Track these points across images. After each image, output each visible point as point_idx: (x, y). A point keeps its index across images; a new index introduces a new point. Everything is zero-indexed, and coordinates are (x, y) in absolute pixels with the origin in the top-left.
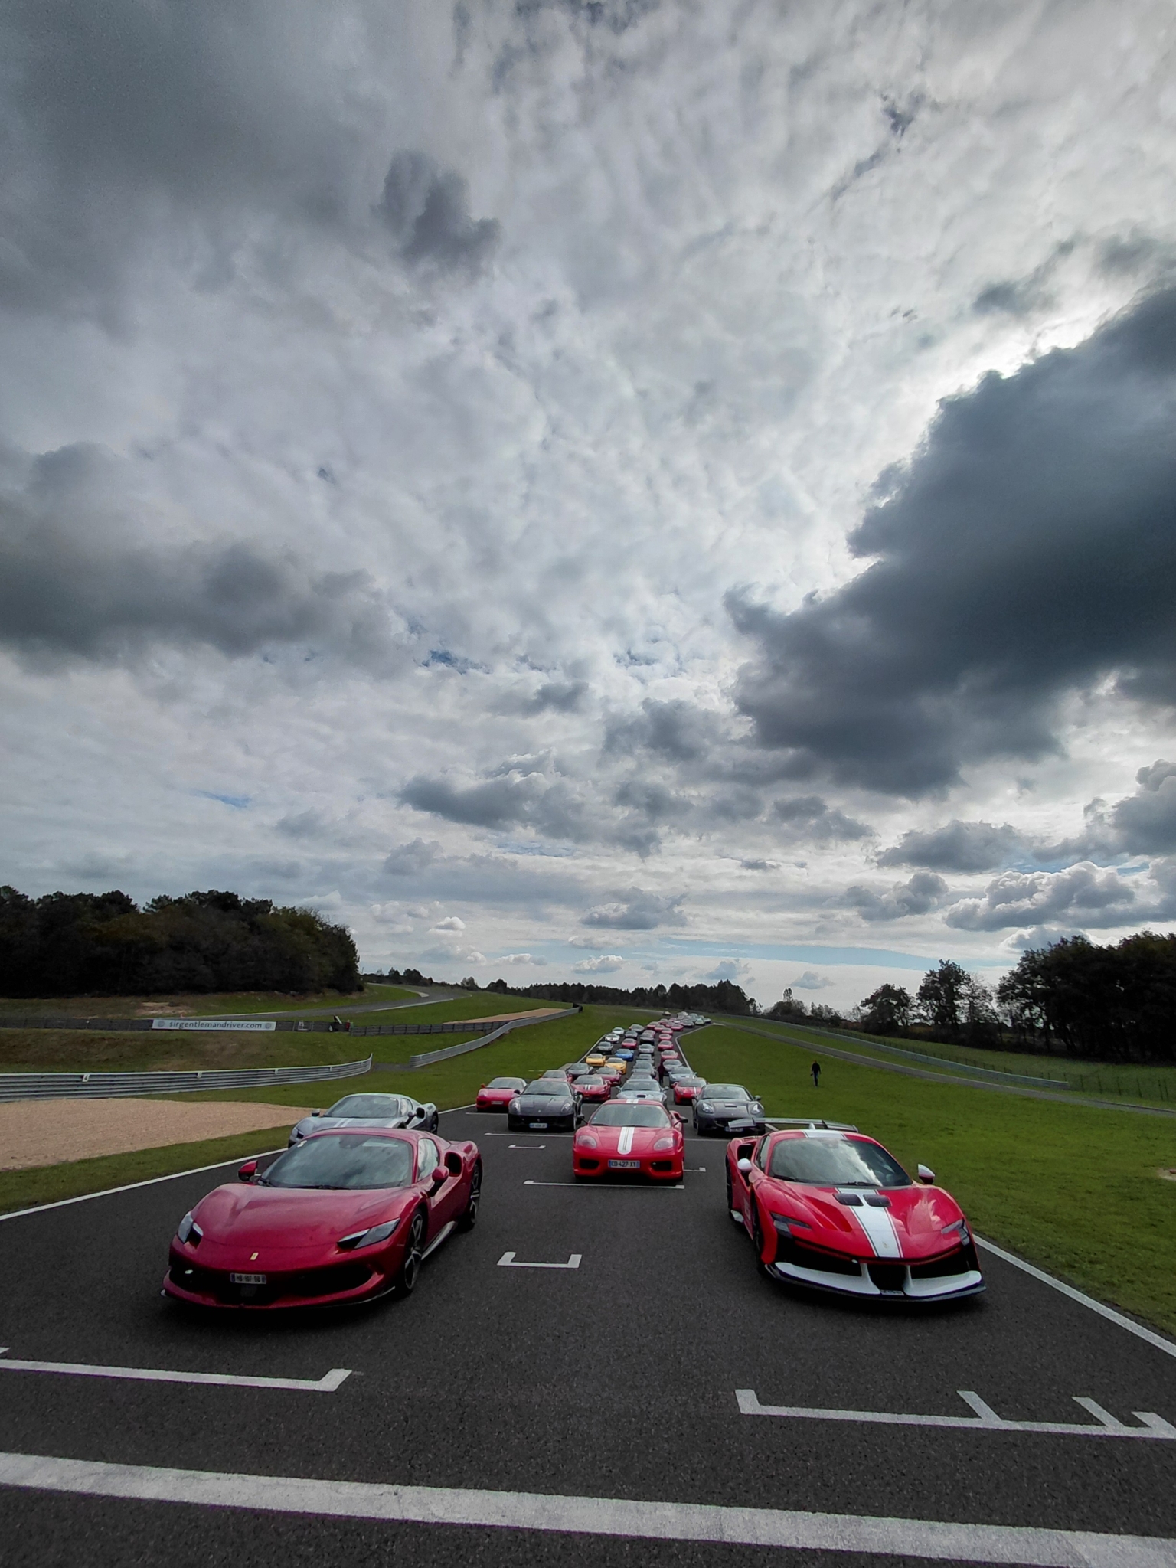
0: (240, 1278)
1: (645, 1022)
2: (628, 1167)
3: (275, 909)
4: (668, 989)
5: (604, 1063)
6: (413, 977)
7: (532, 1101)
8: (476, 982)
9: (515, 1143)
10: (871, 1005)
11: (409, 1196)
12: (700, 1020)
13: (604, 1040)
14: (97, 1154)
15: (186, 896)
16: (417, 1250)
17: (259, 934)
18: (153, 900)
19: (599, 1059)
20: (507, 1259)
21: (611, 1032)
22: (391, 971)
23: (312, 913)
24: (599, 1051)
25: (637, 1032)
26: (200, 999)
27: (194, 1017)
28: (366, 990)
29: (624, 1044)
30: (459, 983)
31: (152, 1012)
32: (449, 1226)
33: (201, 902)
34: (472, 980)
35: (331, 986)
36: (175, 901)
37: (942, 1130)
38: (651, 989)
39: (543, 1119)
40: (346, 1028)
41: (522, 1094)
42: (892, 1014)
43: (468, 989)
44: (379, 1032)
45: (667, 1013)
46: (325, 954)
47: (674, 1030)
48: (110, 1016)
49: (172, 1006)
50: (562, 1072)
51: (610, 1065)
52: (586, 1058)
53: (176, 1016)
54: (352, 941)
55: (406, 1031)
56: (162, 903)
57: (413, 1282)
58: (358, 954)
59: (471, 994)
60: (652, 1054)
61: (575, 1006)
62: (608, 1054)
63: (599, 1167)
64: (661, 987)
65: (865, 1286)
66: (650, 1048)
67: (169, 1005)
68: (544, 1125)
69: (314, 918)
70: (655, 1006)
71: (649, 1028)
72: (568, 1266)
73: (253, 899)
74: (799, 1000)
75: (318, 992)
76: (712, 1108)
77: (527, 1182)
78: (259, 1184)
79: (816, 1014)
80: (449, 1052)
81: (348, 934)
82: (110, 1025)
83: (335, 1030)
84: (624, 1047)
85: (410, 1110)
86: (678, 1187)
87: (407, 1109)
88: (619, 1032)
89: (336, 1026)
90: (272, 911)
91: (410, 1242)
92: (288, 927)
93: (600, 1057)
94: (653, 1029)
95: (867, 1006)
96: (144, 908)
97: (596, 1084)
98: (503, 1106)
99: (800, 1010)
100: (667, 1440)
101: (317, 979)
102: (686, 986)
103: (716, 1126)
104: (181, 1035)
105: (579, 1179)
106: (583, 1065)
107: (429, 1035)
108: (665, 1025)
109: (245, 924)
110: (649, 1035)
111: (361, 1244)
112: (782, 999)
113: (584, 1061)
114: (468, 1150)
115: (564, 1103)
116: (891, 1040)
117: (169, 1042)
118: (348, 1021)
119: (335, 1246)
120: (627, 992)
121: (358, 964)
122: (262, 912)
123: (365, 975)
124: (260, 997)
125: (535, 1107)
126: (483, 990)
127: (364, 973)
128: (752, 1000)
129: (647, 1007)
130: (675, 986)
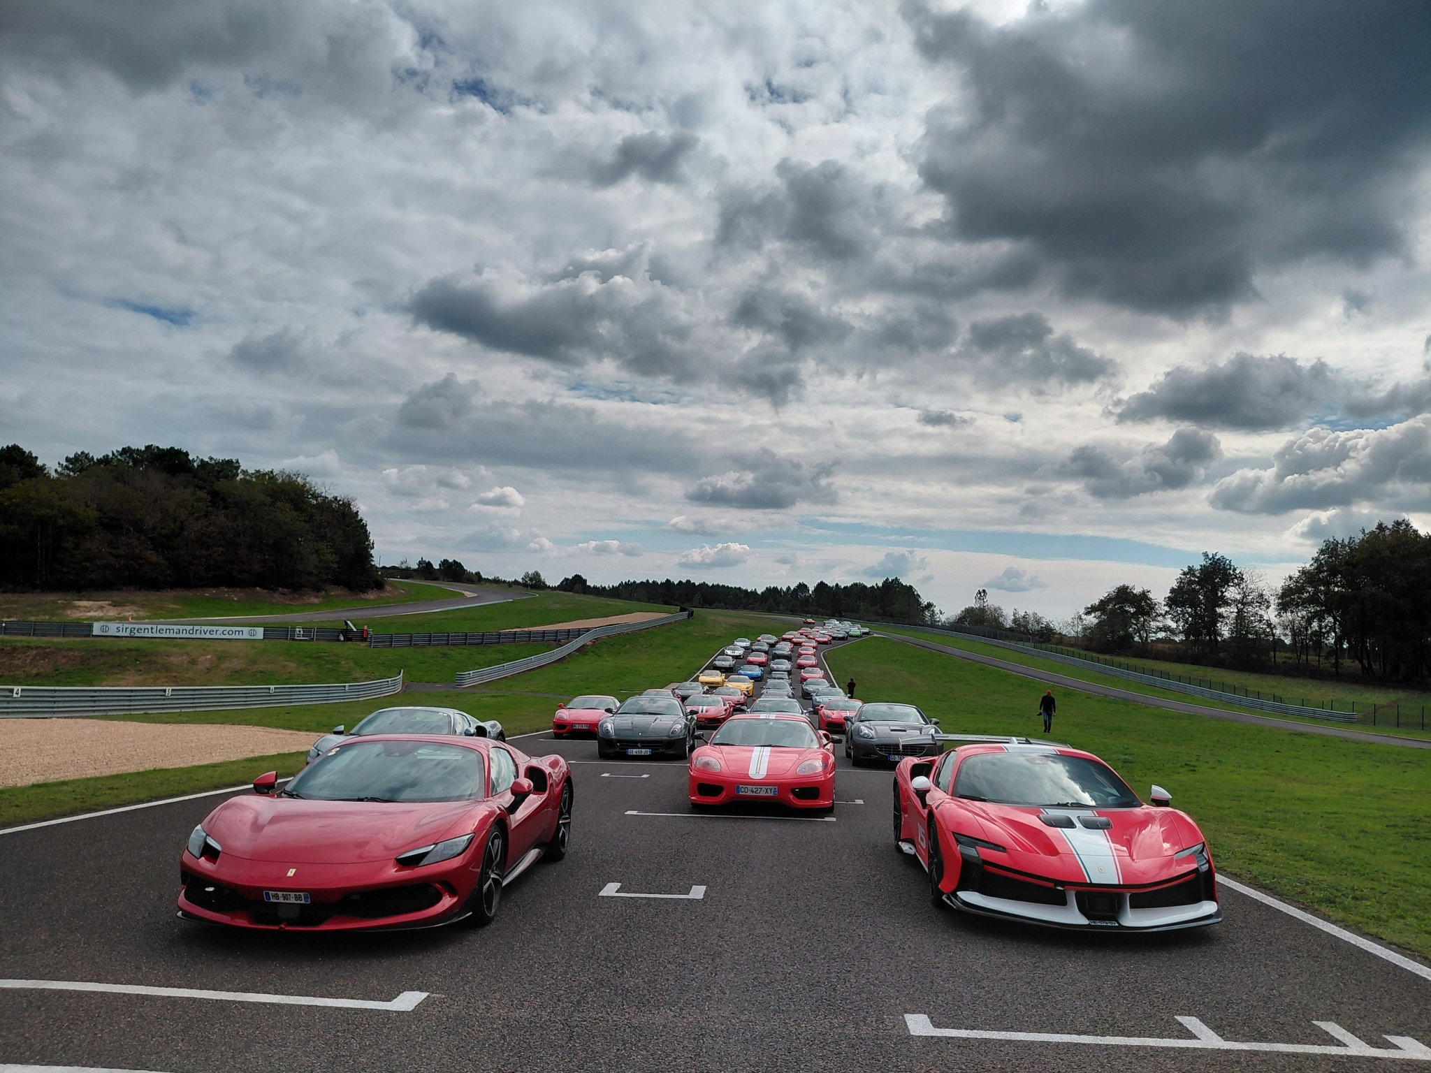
0: (276, 896)
1: (778, 631)
2: (763, 794)
3: (244, 472)
4: (811, 588)
5: (723, 682)
6: (453, 571)
7: (630, 721)
8: (543, 577)
9: (609, 771)
10: (1098, 613)
11: (482, 811)
12: (856, 630)
13: (723, 653)
14: (53, 777)
15: (113, 454)
16: (495, 874)
17: (226, 508)
18: (67, 459)
19: (717, 677)
20: (611, 890)
21: (733, 644)
22: (420, 563)
23: (299, 480)
24: (716, 668)
25: (768, 643)
26: (153, 596)
27: (147, 621)
28: (388, 588)
29: (750, 658)
30: (520, 580)
31: (89, 614)
32: (533, 854)
33: (135, 461)
34: (537, 575)
35: (337, 582)
36: (100, 461)
37: (1181, 767)
38: (789, 588)
39: (645, 744)
40: (362, 637)
41: (616, 713)
42: (1126, 624)
43: (533, 587)
44: (410, 642)
45: (810, 620)
46: (324, 537)
47: (819, 643)
48: (33, 619)
49: (115, 606)
50: (667, 691)
51: (730, 685)
52: (698, 676)
53: (123, 619)
54: (361, 520)
55: (448, 641)
56: (79, 463)
57: (493, 911)
58: (371, 538)
59: (537, 594)
60: (789, 673)
61: (682, 610)
62: (728, 671)
63: (724, 793)
64: (802, 587)
65: (1072, 916)
66: (786, 665)
67: (109, 605)
68: (646, 752)
69: (304, 486)
70: (793, 612)
71: (784, 640)
72: (690, 896)
73: (211, 459)
74: (996, 605)
75: (317, 589)
76: (873, 732)
77: (628, 813)
78: (282, 797)
79: (1019, 625)
80: (508, 668)
81: (354, 510)
82: (34, 629)
83: (347, 639)
84: (750, 663)
85: (466, 727)
86: (827, 819)
87: (463, 727)
88: (744, 644)
89: (347, 632)
90: (241, 476)
91: (488, 863)
92: (268, 500)
93: (717, 675)
94: (790, 640)
95: (1093, 615)
96: (56, 471)
97: (713, 706)
98: (589, 732)
99: (996, 619)
100: (822, 1058)
101: (315, 571)
102: (837, 585)
103: (877, 754)
104: (133, 644)
105: (697, 808)
106: (694, 684)
107: (481, 646)
108: (806, 636)
109: (202, 494)
110: (785, 648)
111: (425, 861)
112: (973, 604)
113: (696, 680)
114: (554, 764)
115: (674, 724)
116: (1122, 660)
117: (121, 652)
118: (366, 627)
119: (392, 862)
120: (754, 593)
121: (372, 552)
122: (226, 477)
123: (384, 568)
124: (236, 595)
125: (634, 728)
126: (554, 589)
127: (381, 566)
128: (929, 605)
129: (783, 612)
130: (822, 586)
